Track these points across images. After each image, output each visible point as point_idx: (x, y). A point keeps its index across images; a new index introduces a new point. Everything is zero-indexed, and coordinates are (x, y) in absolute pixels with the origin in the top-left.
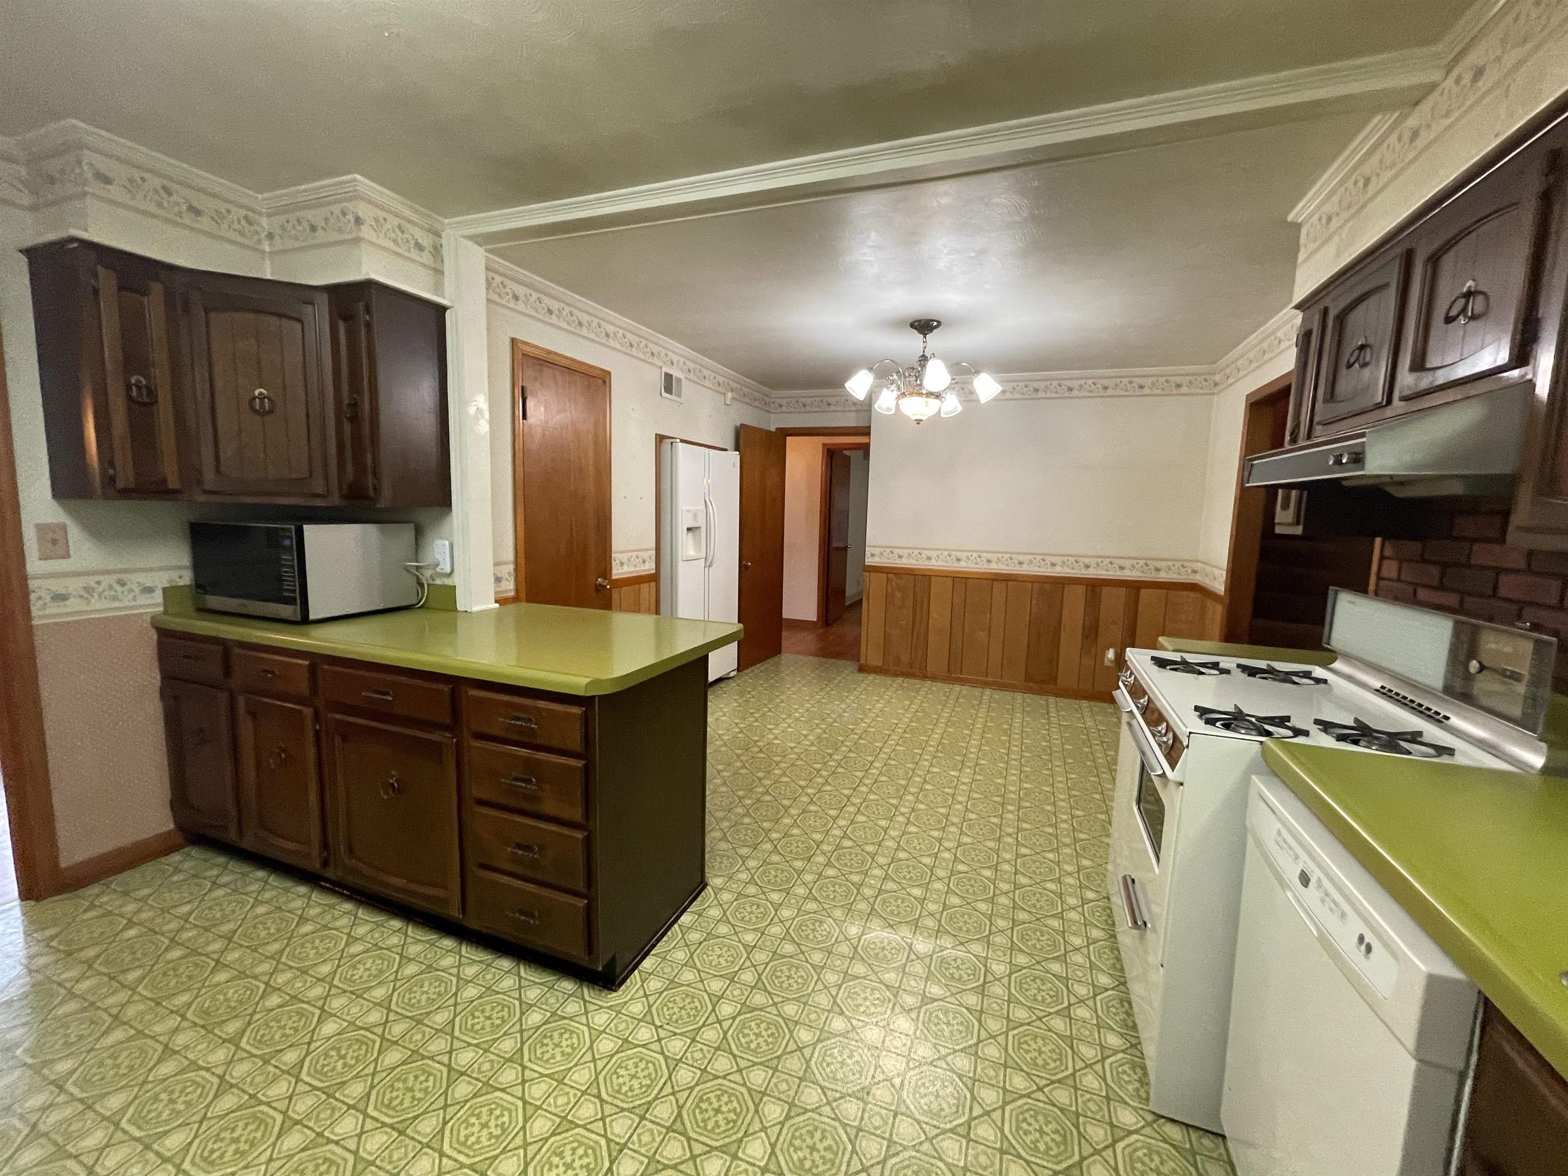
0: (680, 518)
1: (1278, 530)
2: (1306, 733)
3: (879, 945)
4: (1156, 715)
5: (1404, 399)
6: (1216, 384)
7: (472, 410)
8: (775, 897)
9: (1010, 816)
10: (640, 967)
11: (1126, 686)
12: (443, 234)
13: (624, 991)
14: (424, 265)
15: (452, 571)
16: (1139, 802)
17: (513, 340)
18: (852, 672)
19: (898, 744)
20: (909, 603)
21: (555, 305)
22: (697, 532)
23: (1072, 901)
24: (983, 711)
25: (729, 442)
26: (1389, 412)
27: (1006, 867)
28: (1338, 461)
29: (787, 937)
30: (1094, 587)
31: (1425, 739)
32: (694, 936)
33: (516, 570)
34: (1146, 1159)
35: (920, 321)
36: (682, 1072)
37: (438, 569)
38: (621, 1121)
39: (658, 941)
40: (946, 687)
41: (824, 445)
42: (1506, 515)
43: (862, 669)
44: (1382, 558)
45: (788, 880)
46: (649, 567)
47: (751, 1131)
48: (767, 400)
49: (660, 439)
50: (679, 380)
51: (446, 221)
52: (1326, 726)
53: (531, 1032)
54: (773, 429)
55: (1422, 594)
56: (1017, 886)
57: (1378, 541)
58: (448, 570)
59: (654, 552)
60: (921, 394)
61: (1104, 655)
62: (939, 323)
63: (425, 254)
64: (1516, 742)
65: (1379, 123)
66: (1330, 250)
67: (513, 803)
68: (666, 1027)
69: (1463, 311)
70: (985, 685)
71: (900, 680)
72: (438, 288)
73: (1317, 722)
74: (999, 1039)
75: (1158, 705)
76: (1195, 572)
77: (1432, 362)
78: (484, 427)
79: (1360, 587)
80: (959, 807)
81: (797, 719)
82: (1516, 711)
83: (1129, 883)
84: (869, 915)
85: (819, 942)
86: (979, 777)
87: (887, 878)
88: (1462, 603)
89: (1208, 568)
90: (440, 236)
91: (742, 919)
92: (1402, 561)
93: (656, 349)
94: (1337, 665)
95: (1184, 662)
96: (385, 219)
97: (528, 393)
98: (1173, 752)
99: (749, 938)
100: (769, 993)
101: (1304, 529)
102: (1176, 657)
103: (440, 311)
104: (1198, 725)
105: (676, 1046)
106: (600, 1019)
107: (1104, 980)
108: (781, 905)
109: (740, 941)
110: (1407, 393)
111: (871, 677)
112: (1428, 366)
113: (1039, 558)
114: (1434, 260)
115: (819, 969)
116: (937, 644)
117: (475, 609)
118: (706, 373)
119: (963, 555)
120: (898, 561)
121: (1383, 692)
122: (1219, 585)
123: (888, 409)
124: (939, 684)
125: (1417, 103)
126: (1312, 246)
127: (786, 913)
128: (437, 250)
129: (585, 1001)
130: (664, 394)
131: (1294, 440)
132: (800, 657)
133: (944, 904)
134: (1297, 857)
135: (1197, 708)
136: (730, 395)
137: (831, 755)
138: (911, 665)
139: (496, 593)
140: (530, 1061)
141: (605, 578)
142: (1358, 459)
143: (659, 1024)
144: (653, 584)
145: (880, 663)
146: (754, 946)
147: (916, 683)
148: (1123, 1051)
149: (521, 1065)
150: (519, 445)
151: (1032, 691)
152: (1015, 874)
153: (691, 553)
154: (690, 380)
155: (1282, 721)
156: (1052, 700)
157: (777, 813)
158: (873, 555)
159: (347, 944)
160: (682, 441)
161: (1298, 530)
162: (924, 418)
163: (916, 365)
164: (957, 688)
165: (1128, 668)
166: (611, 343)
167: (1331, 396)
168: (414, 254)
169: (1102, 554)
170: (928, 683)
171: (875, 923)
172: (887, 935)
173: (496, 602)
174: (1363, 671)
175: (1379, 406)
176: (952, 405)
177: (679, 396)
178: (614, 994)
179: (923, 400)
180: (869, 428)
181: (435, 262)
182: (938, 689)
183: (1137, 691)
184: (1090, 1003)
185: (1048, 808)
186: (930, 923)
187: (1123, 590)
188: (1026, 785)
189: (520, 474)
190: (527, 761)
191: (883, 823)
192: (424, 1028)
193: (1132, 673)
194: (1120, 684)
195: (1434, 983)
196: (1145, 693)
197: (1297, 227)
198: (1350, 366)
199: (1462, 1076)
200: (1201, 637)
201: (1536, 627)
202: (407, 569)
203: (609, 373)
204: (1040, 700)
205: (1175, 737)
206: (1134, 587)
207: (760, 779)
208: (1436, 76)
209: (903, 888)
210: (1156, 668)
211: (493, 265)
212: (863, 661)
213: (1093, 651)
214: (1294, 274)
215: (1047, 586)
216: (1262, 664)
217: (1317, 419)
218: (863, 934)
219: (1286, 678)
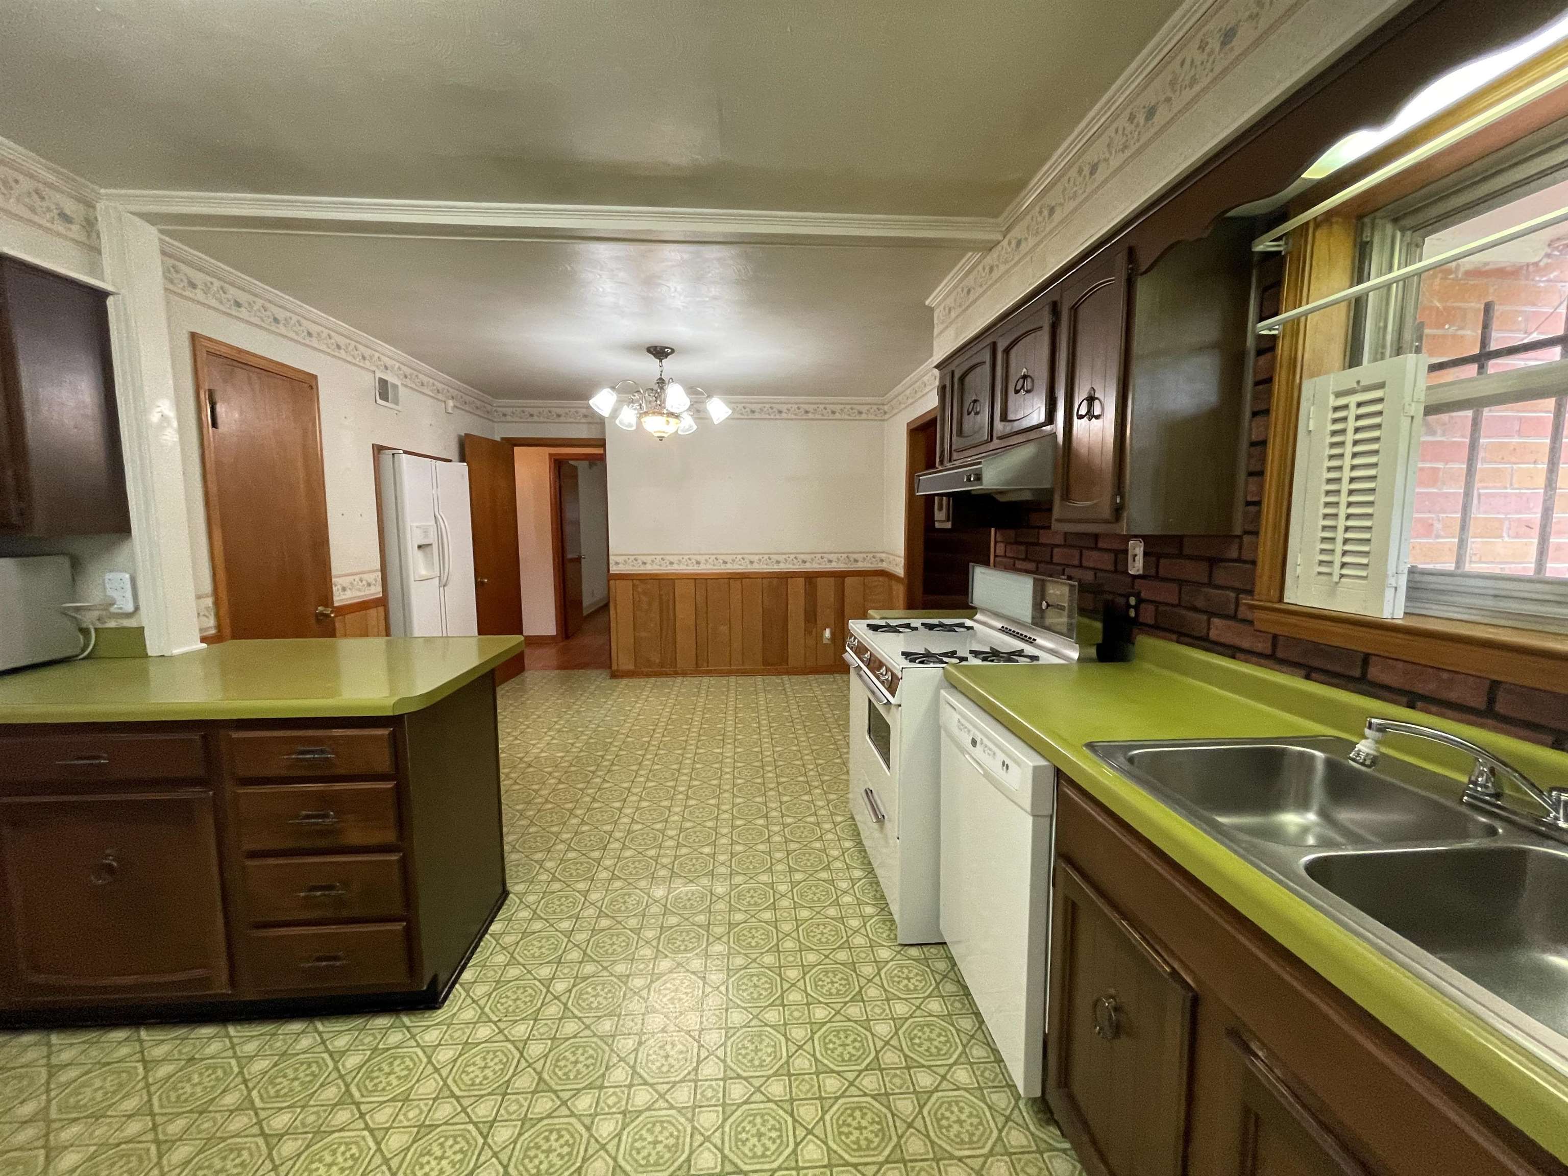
0: (409, 536)
1: (937, 525)
2: (966, 659)
3: (685, 898)
4: (877, 663)
5: (1000, 438)
6: (885, 413)
7: (155, 418)
8: (581, 886)
9: (770, 775)
10: (460, 981)
11: (851, 649)
12: (98, 205)
13: (449, 1006)
14: (73, 240)
15: (137, 608)
16: (869, 732)
17: (194, 336)
18: (604, 679)
19: (663, 736)
20: (656, 605)
21: (243, 297)
22: (428, 549)
23: (827, 826)
24: (732, 694)
25: (453, 453)
26: (992, 446)
27: (774, 814)
28: (969, 480)
29: (601, 914)
30: (811, 578)
31: (1026, 653)
32: (508, 940)
33: (217, 603)
34: (900, 974)
35: (656, 347)
36: (532, 1047)
37: (113, 609)
38: (482, 1106)
39: (473, 953)
40: (696, 681)
41: (551, 455)
42: (1050, 510)
43: (615, 675)
44: (996, 542)
45: (589, 870)
46: (376, 591)
47: (611, 1064)
48: (489, 408)
49: (378, 450)
50: (395, 387)
51: (102, 191)
52: (975, 653)
53: (354, 1074)
54: (497, 438)
55: (1019, 564)
56: (785, 825)
57: (993, 530)
58: (130, 608)
59: (379, 574)
60: (662, 414)
61: (822, 635)
62: (673, 351)
63: (75, 227)
64: (1065, 647)
65: (970, 258)
66: (951, 332)
67: (305, 844)
68: (505, 1019)
69: (1023, 387)
70: (729, 673)
71: (653, 680)
72: (95, 268)
73: (972, 652)
74: (793, 935)
75: (878, 656)
76: (882, 561)
77: (1011, 416)
78: (171, 436)
79: (986, 563)
80: (728, 776)
81: (559, 731)
82: (1065, 630)
83: (869, 793)
84: (671, 877)
85: (631, 911)
86: (739, 750)
87: (679, 845)
88: (1037, 568)
89: (891, 557)
90: (94, 207)
91: (554, 912)
92: (1007, 543)
93: (368, 352)
94: (978, 617)
95: (888, 626)
96: (17, 181)
97: (218, 397)
98: (892, 685)
99: (566, 925)
100: (598, 962)
101: (953, 525)
102: (883, 623)
103: (99, 297)
104: (905, 663)
105: (520, 1030)
106: (431, 1036)
107: (857, 873)
108: (588, 891)
109: (557, 930)
110: (1000, 435)
111: (624, 682)
112: (1009, 418)
113: (766, 557)
114: (1007, 351)
115: (637, 931)
116: (685, 642)
117: (176, 651)
118: (425, 379)
119: (702, 559)
120: (642, 568)
121: (1003, 630)
122: (900, 571)
123: (630, 425)
124: (689, 679)
125: (991, 250)
126: (942, 327)
127: (594, 897)
128: (90, 225)
129: (408, 1028)
130: (379, 401)
131: (942, 462)
132: (547, 673)
133: (732, 853)
134: (969, 731)
135: (903, 653)
136: (451, 403)
137: (602, 757)
138: (662, 665)
139: (201, 630)
140: (363, 1096)
141: (326, 606)
142: (979, 478)
143: (497, 1019)
144: (381, 609)
145: (631, 667)
146: (573, 931)
147: (669, 681)
148: (877, 915)
149: (354, 1103)
150: (210, 456)
151: (769, 673)
152: (782, 817)
153: (423, 572)
154: (406, 386)
155: (952, 654)
156: (785, 678)
157: (562, 817)
158: (617, 563)
159: (51, 1076)
160: (406, 452)
161: (949, 525)
162: (666, 435)
163: (656, 387)
164: (706, 680)
165: (852, 635)
166: (314, 343)
167: (960, 433)
168: (60, 227)
169: (814, 550)
170: (679, 680)
171: (678, 882)
172: (692, 887)
173: (203, 640)
174: (993, 619)
175: (986, 442)
176: (688, 424)
177: (397, 403)
178: (439, 1011)
179: (663, 419)
180: (605, 440)
181: (89, 237)
182: (691, 682)
183: (860, 650)
184: (851, 891)
185: (798, 762)
186: (723, 870)
187: (832, 579)
188: (778, 749)
189: (213, 489)
190: (321, 795)
191: (666, 803)
192: (212, 1114)
193: (855, 638)
194: (847, 648)
195: (1035, 768)
196: (867, 650)
197: (931, 310)
198: (969, 414)
199: (1051, 817)
200: (891, 608)
201: (1070, 578)
202: (64, 613)
203: (315, 377)
204: (776, 679)
205: (893, 675)
206: (840, 576)
207: (536, 791)
208: (1000, 238)
209: (695, 850)
210: (871, 632)
211: (167, 250)
212: (614, 667)
213: (814, 633)
214: (932, 343)
215: (775, 581)
216: (935, 621)
217: (954, 447)
218: (669, 894)
219: (950, 628)
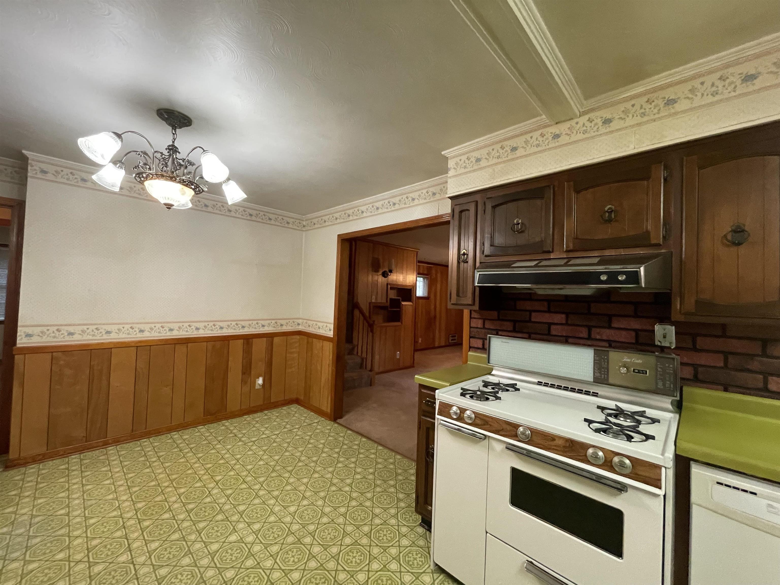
5: (569, 251)
6: (304, 226)
26: (552, 256)
30: (248, 339)
61: (255, 383)
62: (190, 123)
66: (481, 174)
76: (299, 324)
89: (311, 322)
94: (495, 373)
110: (572, 248)
119: (146, 327)
122: (331, 334)
126: (463, 170)
138: (86, 439)
158: (28, 335)
167: (493, 244)
169: (251, 318)
213: (249, 382)
215: (218, 344)
217: (485, 253)
